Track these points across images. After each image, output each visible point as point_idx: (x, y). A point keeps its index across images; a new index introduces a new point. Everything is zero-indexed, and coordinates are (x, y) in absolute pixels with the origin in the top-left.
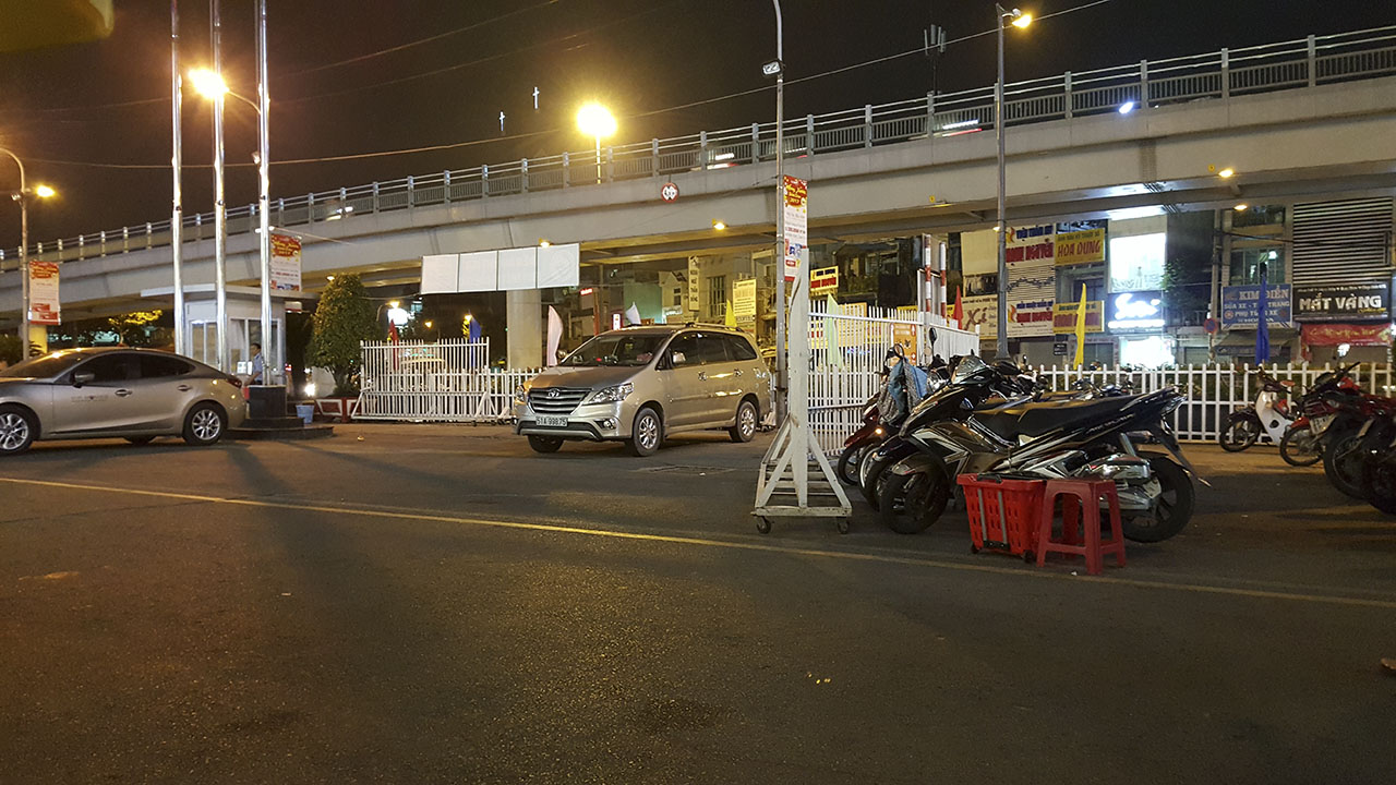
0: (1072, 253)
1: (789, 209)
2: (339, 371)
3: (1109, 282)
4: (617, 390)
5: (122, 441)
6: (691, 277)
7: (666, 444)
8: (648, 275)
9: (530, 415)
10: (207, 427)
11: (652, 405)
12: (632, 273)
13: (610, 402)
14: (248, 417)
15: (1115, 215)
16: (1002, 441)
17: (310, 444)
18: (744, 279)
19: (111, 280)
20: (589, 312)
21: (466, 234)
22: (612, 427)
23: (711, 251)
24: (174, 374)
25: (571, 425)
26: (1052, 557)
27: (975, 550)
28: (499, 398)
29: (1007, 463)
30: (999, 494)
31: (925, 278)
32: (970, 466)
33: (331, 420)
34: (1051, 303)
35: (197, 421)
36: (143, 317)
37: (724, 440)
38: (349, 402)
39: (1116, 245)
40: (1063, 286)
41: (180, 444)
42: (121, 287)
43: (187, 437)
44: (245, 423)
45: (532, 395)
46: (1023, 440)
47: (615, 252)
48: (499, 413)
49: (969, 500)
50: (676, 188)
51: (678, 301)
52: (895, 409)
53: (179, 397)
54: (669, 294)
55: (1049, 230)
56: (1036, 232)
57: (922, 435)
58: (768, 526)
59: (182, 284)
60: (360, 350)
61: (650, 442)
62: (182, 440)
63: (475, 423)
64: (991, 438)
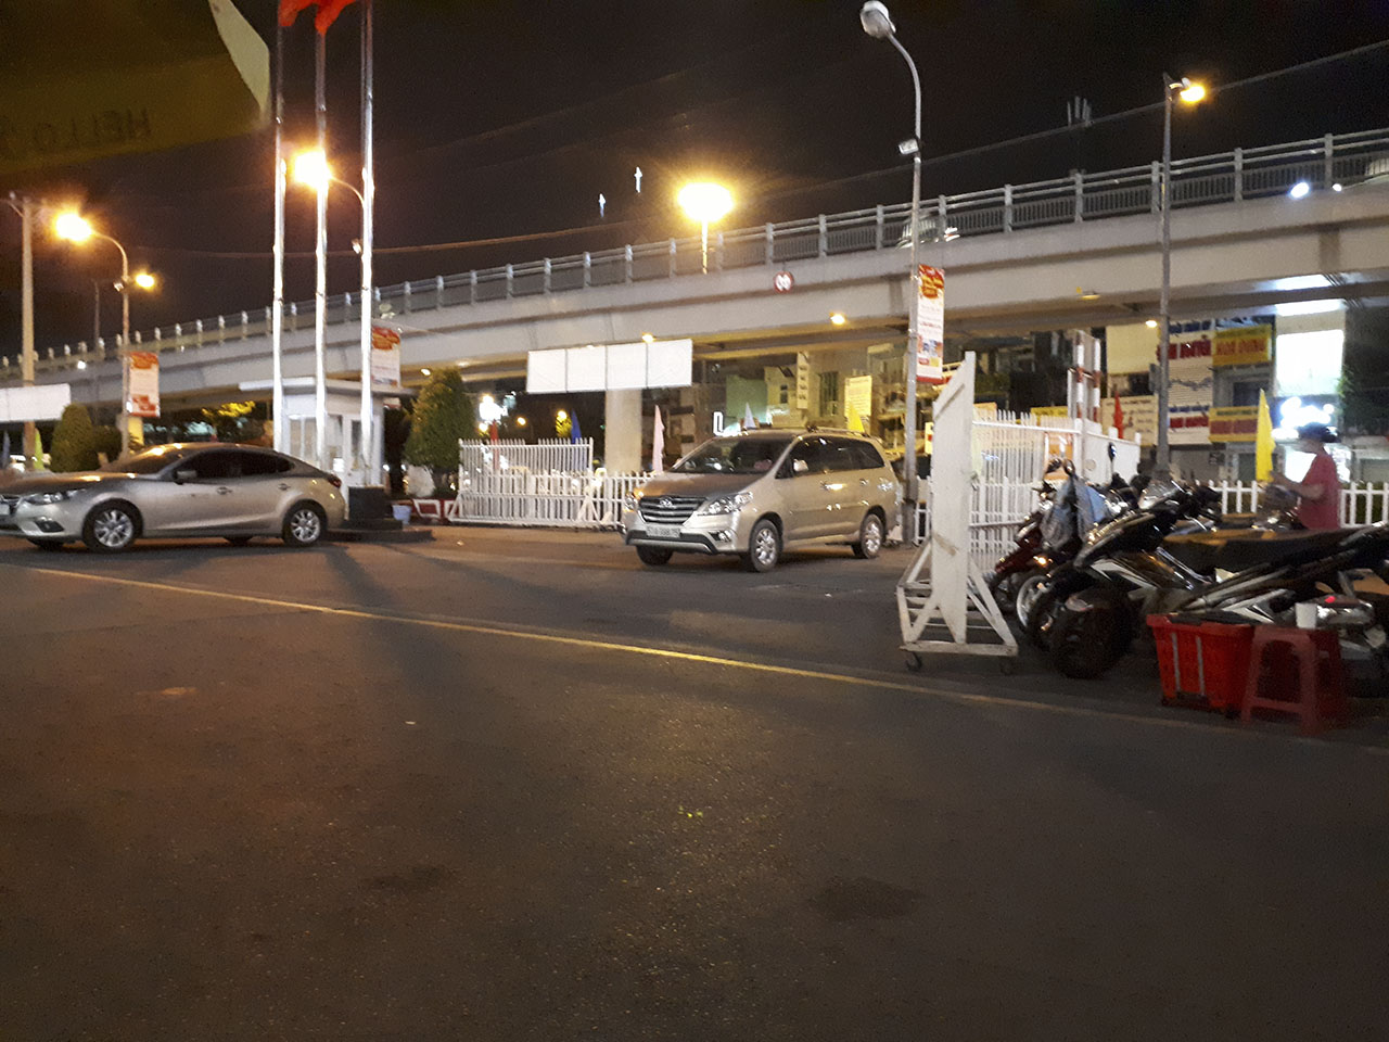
0: (1233, 351)
1: (924, 303)
2: (437, 473)
3: (1275, 385)
4: (733, 501)
5: (223, 540)
6: (800, 373)
7: (786, 559)
8: (753, 372)
9: (641, 525)
10: (306, 528)
11: (771, 519)
12: (735, 368)
13: (726, 513)
14: (346, 518)
15: (1282, 310)
16: (1196, 576)
17: (406, 547)
18: (858, 375)
19: (207, 371)
20: (689, 410)
21: (566, 327)
22: (728, 540)
23: (826, 347)
24: (274, 472)
25: (684, 537)
26: (1260, 714)
27: (1165, 702)
28: (602, 504)
29: (1201, 601)
30: (1198, 640)
31: (1077, 379)
32: (1160, 603)
33: (428, 522)
34: (1207, 408)
35: (297, 522)
36: (236, 409)
37: (845, 556)
38: (447, 504)
39: (1285, 344)
40: (1221, 391)
41: (280, 545)
42: (217, 378)
43: (286, 540)
44: (345, 524)
45: (644, 504)
46: (1222, 576)
47: (722, 346)
48: (601, 519)
49: (1160, 644)
50: (792, 277)
51: (784, 400)
52: (1062, 533)
53: (281, 496)
54: (775, 392)
55: (1206, 326)
56: (1191, 328)
57: (1102, 566)
58: (919, 665)
59: (284, 376)
60: (458, 449)
61: (768, 557)
62: (281, 540)
63: (577, 530)
64: (1183, 572)
